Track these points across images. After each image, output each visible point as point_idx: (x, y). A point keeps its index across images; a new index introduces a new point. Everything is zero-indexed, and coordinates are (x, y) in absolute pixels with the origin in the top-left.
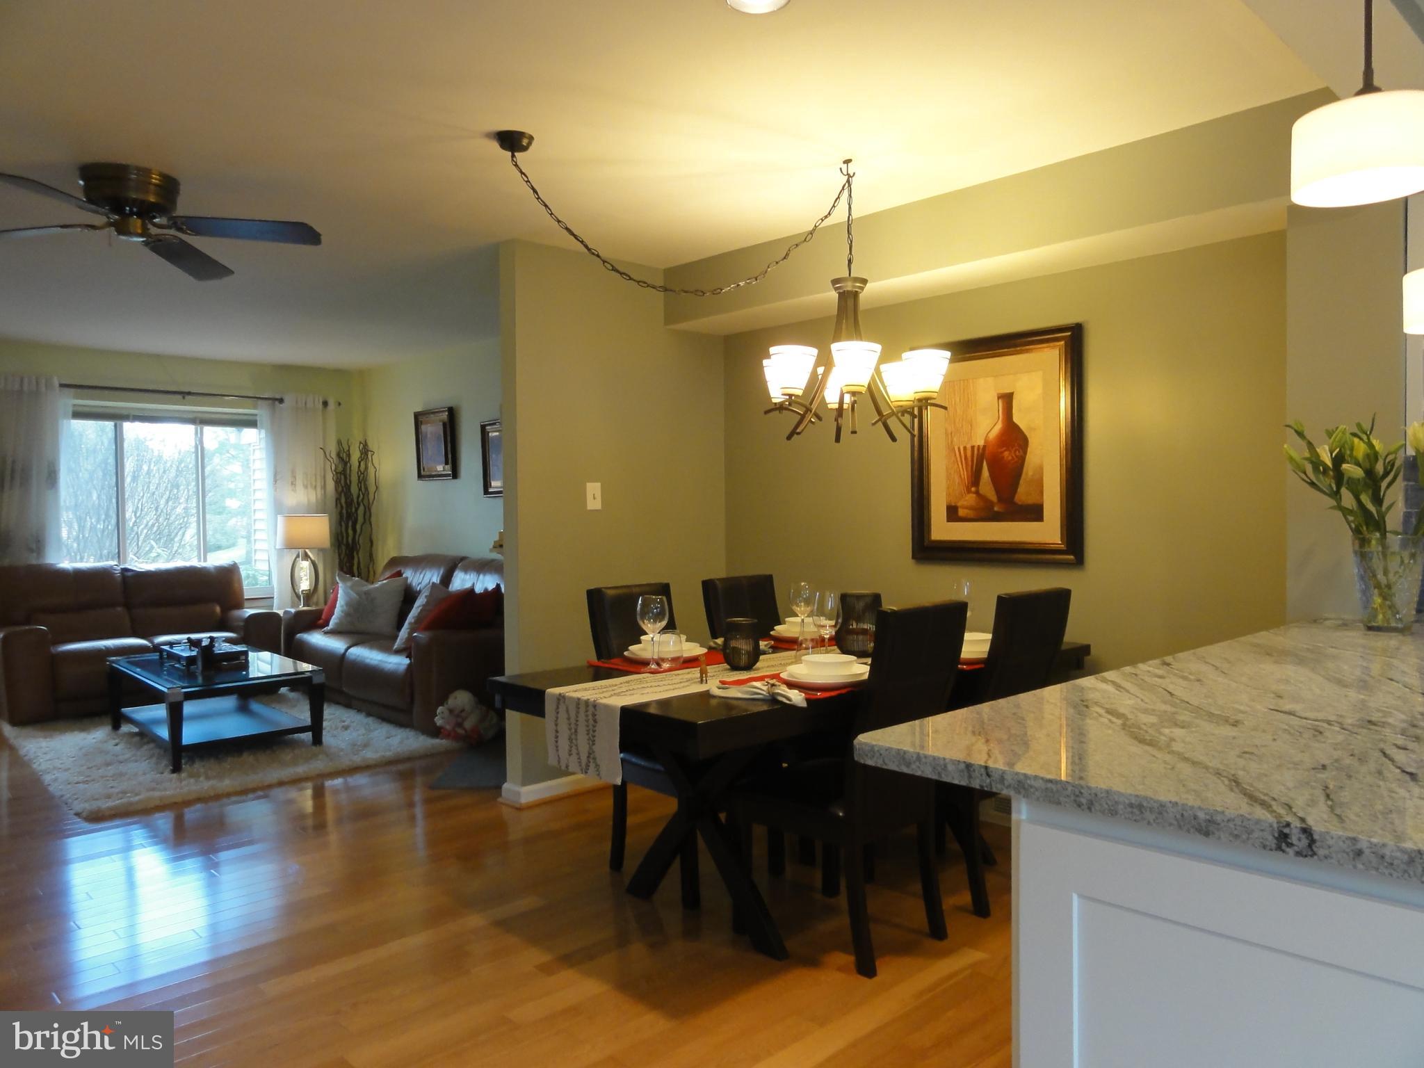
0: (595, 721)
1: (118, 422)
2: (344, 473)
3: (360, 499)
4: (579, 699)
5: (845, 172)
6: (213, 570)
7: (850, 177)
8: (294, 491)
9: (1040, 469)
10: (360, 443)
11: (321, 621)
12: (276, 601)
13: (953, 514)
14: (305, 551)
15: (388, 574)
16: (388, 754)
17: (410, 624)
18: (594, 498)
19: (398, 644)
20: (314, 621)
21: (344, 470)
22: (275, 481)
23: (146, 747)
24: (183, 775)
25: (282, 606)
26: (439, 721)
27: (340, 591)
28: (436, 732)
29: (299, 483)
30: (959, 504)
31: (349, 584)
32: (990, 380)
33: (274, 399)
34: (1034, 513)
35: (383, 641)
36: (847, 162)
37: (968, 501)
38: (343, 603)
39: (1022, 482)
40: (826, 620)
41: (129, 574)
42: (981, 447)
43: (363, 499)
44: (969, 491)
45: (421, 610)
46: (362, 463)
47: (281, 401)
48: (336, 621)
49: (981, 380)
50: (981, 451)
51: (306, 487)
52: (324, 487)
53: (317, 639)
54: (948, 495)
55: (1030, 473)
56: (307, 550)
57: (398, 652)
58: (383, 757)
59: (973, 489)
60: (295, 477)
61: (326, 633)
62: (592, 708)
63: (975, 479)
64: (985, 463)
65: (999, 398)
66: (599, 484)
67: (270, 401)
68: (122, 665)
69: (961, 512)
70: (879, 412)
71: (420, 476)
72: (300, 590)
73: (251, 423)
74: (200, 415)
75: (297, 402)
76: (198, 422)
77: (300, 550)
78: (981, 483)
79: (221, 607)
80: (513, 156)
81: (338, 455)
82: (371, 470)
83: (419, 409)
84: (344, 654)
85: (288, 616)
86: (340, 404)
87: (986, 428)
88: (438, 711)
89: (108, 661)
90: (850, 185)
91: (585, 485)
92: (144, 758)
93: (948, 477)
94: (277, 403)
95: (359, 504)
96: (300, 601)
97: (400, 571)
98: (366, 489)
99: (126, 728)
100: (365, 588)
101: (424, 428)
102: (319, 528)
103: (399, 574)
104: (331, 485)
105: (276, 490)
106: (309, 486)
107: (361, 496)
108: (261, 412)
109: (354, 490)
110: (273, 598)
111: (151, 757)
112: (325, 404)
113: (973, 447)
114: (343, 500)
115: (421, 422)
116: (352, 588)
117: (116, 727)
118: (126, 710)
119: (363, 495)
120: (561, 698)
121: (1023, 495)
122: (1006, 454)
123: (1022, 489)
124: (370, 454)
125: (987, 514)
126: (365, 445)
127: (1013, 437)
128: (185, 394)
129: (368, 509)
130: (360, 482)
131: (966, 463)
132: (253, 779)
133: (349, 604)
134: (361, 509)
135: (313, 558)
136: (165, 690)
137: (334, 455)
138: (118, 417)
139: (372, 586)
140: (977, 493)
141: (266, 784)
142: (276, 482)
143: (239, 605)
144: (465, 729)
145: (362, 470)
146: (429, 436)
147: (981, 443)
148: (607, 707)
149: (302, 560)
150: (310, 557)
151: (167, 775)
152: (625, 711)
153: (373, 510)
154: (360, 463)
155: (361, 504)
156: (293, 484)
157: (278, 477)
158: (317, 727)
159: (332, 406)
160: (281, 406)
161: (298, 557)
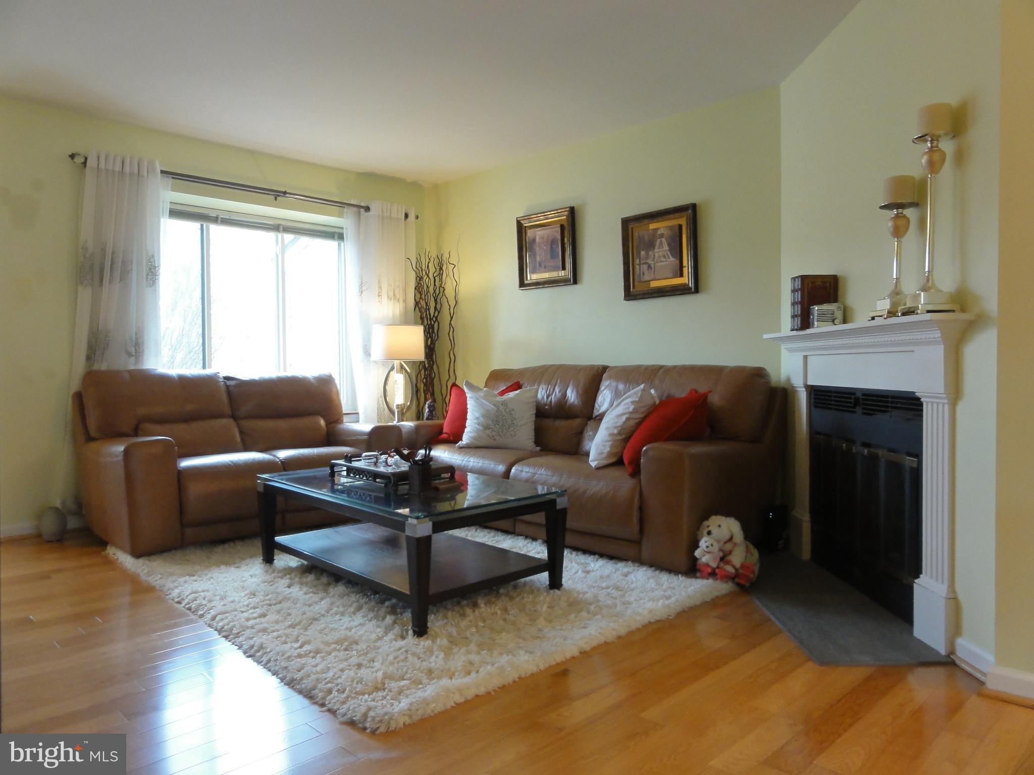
1: (204, 224)
8: (381, 301)
11: (448, 436)
14: (398, 363)
15: (503, 386)
19: (595, 459)
20: (434, 437)
27: (470, 402)
28: (692, 569)
29: (385, 297)
31: (481, 394)
33: (361, 207)
41: (232, 382)
47: (367, 209)
48: (472, 435)
51: (390, 299)
52: (405, 301)
56: (402, 363)
60: (381, 288)
67: (355, 209)
68: (280, 482)
71: (525, 285)
74: (282, 223)
75: (380, 211)
76: (281, 229)
79: (325, 420)
83: (522, 215)
84: (507, 471)
86: (419, 217)
89: (259, 478)
92: (352, 610)
94: (362, 210)
96: (394, 416)
97: (519, 382)
99: (282, 561)
103: (518, 386)
105: (363, 299)
106: (393, 299)
108: (347, 221)
111: (359, 608)
112: (406, 216)
116: (485, 398)
117: (269, 559)
118: (280, 539)
128: (278, 194)
135: (409, 371)
138: (207, 219)
142: (362, 292)
143: (340, 419)
144: (734, 567)
146: (537, 240)
149: (397, 373)
150: (405, 369)
151: (411, 639)
156: (379, 296)
157: (364, 288)
158: (554, 567)
159: (412, 217)
160: (367, 214)
161: (392, 369)
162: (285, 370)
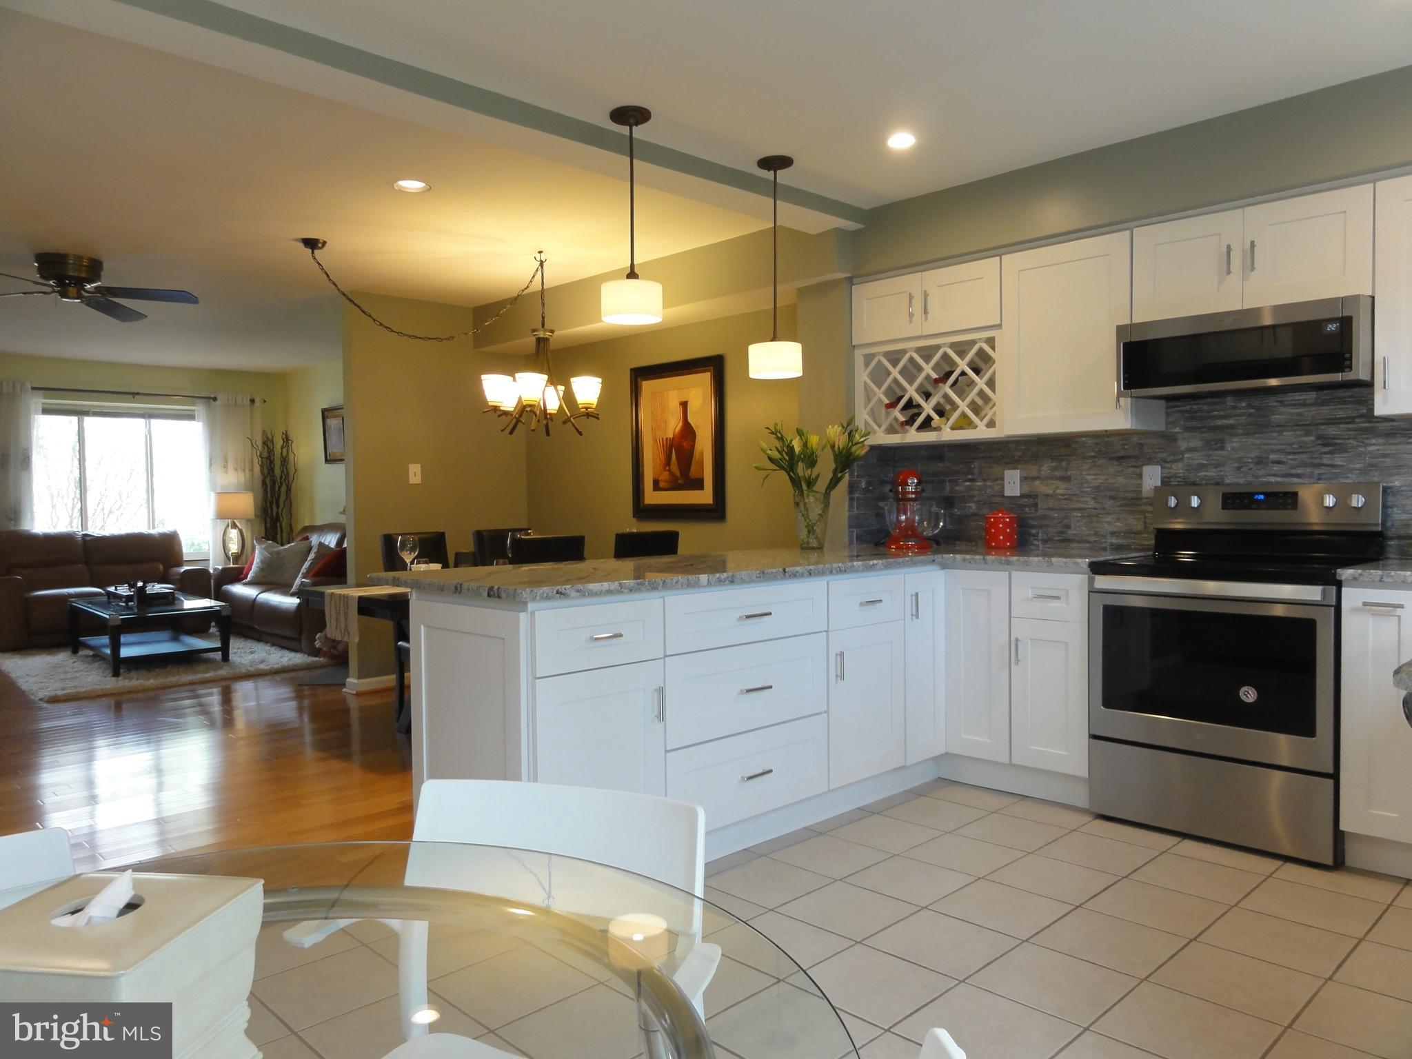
0: (348, 606)
1: (80, 417)
2: (269, 458)
3: (283, 479)
4: (340, 594)
5: (538, 259)
6: (157, 536)
7: (542, 263)
8: (226, 472)
9: (702, 454)
10: (283, 434)
11: (243, 576)
12: (211, 562)
13: (657, 486)
14: (234, 522)
15: (300, 538)
16: (276, 666)
17: (302, 574)
18: (415, 476)
19: (294, 589)
20: (236, 575)
21: (270, 456)
22: (211, 465)
23: (96, 664)
24: (120, 678)
25: (215, 565)
26: (318, 644)
27: (257, 552)
28: (316, 652)
29: (231, 469)
30: (660, 479)
31: (263, 546)
32: (675, 392)
33: (209, 398)
34: (698, 484)
35: (284, 588)
36: (540, 252)
37: (665, 476)
38: (258, 560)
39: (693, 462)
41: (89, 538)
42: (671, 439)
43: (285, 478)
44: (665, 470)
45: (311, 563)
46: (285, 450)
47: (215, 399)
48: (252, 575)
49: (671, 392)
50: (671, 441)
51: (236, 469)
52: (252, 470)
53: (239, 589)
54: (654, 472)
55: (697, 459)
56: (235, 521)
57: (293, 595)
58: (272, 668)
59: (667, 468)
60: (227, 462)
61: (245, 584)
62: (346, 597)
63: (668, 461)
64: (673, 450)
65: (680, 404)
66: (419, 466)
67: (206, 400)
68: (83, 605)
69: (662, 485)
71: (327, 461)
72: (230, 553)
73: (190, 417)
74: (148, 411)
75: (228, 400)
76: (147, 416)
77: (230, 521)
78: (672, 465)
79: (164, 566)
81: (264, 443)
82: (291, 456)
83: (326, 406)
84: (255, 599)
85: (216, 572)
86: (265, 401)
87: (673, 426)
88: (317, 637)
89: (70, 602)
90: (542, 267)
91: (410, 465)
92: (94, 670)
93: (654, 461)
94: (211, 400)
95: (281, 484)
96: (229, 560)
97: (308, 536)
98: (288, 473)
99: (83, 651)
100: (276, 549)
101: (328, 421)
102: (246, 503)
103: (307, 538)
104: (257, 469)
105: (211, 472)
106: (239, 469)
107: (284, 477)
108: (199, 409)
109: (277, 472)
110: (209, 560)
111: (100, 668)
112: (252, 401)
113: (667, 439)
114: (268, 481)
115: (327, 417)
116: (265, 549)
117: (76, 651)
118: (83, 639)
119: (286, 476)
120: (332, 594)
121: (693, 473)
122: (684, 444)
123: (693, 468)
124: (290, 442)
125: (675, 486)
126: (286, 435)
127: (688, 432)
128: (134, 394)
129: (289, 490)
130: (282, 465)
131: (663, 450)
132: (174, 679)
133: (262, 561)
134: (284, 489)
135: (240, 527)
136: (108, 617)
137: (260, 443)
138: (79, 413)
139: (282, 548)
140: (669, 470)
141: (180, 683)
143: (180, 563)
145: (284, 456)
146: (332, 427)
147: (671, 436)
148: (352, 596)
149: (231, 528)
150: (237, 526)
151: (110, 677)
152: (360, 598)
153: (293, 488)
154: (282, 449)
155: (284, 484)
156: (225, 467)
157: (213, 461)
158: (225, 649)
159: (258, 403)
160: (215, 403)
161: (228, 526)
162: (154, 528)
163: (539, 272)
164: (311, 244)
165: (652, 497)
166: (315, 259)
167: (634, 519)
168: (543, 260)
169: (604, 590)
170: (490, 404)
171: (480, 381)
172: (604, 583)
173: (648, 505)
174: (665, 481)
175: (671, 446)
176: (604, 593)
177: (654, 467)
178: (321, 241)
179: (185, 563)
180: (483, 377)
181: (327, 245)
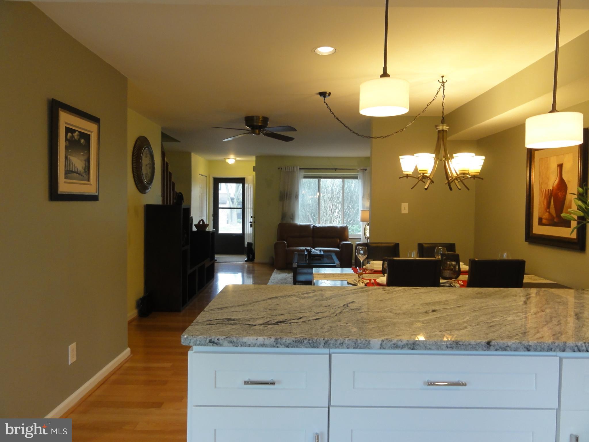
1: (319, 179)
5: (441, 81)
6: (339, 228)
7: (444, 83)
8: (368, 201)
9: (570, 201)
13: (541, 223)
14: (368, 223)
18: (405, 209)
22: (363, 198)
30: (543, 217)
32: (555, 157)
33: (364, 169)
34: (568, 223)
36: (443, 77)
37: (546, 216)
39: (564, 207)
40: (464, 265)
41: (315, 227)
42: (551, 190)
44: (546, 211)
49: (552, 157)
50: (551, 192)
54: (540, 213)
55: (567, 204)
59: (548, 210)
60: (369, 197)
63: (548, 206)
64: (552, 198)
65: (558, 166)
66: (407, 204)
67: (362, 170)
69: (544, 221)
70: (448, 178)
72: (366, 236)
73: (356, 178)
74: (342, 176)
76: (342, 178)
78: (551, 208)
79: (340, 240)
80: (324, 99)
87: (553, 181)
89: (294, 253)
90: (444, 86)
91: (401, 204)
93: (540, 205)
96: (366, 239)
108: (360, 174)
110: (360, 238)
113: (548, 190)
122: (560, 194)
123: (564, 211)
125: (552, 223)
127: (562, 186)
128: (336, 169)
131: (546, 197)
138: (319, 177)
140: (549, 212)
143: (346, 240)
147: (551, 188)
149: (367, 226)
156: (368, 199)
157: (364, 196)
160: (366, 171)
163: (442, 89)
164: (323, 94)
165: (538, 229)
166: (325, 102)
167: (527, 243)
168: (445, 81)
169: (258, 343)
170: (404, 173)
171: (399, 159)
172: (259, 337)
173: (535, 234)
174: (546, 219)
175: (551, 195)
176: (258, 346)
177: (539, 209)
178: (328, 93)
179: (349, 240)
180: (401, 157)
181: (331, 95)
